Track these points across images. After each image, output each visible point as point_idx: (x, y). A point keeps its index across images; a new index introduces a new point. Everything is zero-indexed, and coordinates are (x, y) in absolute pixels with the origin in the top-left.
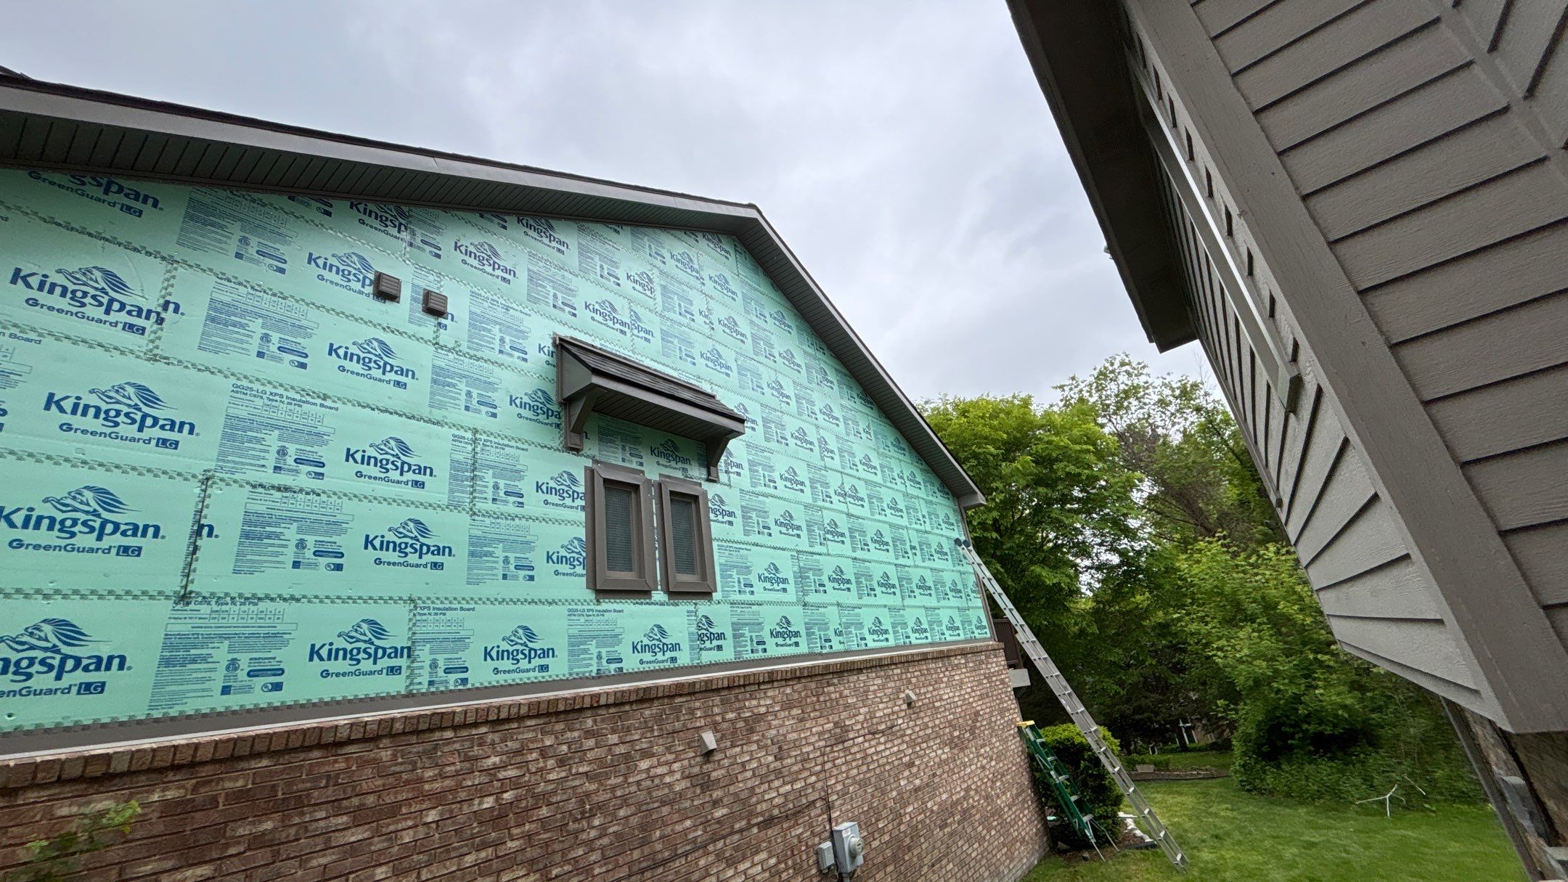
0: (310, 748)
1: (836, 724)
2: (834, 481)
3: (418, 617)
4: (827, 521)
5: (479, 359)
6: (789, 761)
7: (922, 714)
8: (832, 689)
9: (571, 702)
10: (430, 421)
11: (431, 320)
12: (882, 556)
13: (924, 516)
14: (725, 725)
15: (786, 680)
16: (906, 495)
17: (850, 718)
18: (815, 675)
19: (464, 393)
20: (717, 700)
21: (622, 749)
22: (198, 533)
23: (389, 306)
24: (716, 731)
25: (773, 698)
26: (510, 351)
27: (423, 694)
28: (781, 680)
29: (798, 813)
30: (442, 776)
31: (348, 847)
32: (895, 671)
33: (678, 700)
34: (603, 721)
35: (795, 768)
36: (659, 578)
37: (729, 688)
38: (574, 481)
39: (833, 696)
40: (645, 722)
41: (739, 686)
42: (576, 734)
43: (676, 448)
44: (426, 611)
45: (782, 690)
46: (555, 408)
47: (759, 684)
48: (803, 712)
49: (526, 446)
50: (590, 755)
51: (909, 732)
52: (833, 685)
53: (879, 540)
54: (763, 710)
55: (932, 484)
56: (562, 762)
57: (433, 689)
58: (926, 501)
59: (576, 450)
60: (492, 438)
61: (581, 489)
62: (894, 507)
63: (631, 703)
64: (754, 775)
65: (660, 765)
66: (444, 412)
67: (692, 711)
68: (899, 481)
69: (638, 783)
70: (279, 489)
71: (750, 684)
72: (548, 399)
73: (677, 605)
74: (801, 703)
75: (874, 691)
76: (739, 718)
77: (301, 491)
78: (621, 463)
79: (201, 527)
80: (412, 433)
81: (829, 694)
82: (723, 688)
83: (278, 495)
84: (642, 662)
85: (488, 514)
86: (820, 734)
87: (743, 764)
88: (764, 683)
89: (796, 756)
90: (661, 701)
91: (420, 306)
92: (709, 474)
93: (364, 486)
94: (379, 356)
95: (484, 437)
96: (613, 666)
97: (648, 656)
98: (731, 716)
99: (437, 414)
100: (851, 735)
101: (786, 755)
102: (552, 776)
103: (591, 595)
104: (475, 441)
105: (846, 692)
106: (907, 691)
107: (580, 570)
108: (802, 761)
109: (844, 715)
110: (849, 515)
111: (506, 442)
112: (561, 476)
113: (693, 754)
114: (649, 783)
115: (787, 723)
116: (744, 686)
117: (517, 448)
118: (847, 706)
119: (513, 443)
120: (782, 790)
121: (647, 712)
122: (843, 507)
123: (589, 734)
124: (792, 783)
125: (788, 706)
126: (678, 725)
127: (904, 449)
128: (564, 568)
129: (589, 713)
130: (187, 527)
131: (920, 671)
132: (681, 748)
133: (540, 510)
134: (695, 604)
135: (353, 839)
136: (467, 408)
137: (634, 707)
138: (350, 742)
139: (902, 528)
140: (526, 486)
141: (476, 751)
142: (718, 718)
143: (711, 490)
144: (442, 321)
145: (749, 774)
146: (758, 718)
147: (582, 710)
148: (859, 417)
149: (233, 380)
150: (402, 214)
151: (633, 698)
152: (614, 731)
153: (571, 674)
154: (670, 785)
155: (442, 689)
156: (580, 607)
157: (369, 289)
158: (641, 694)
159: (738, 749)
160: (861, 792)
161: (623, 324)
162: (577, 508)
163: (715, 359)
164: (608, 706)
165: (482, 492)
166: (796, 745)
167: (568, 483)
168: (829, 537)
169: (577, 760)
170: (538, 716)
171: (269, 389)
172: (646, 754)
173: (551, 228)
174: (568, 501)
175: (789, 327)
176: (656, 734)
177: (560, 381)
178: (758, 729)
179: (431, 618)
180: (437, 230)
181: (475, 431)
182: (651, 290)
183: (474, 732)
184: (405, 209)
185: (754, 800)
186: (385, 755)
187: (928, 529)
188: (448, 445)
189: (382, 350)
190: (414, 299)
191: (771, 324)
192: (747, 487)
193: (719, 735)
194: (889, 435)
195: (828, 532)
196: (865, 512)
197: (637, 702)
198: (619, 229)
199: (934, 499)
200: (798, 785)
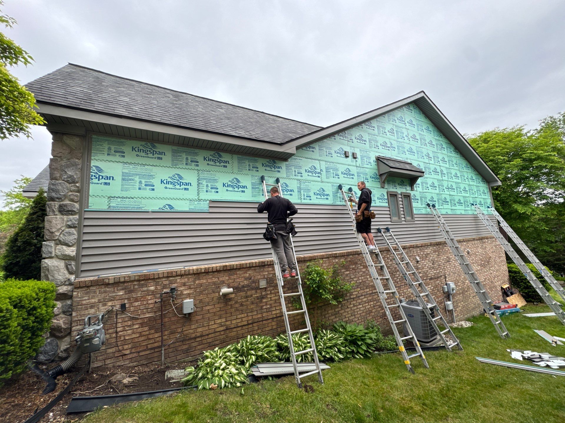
1: (447, 257)
7: (472, 256)
11: (354, 160)
14: (421, 255)
15: (434, 245)
17: (451, 256)
18: (442, 244)
19: (362, 177)
20: (419, 249)
23: (347, 159)
25: (431, 249)
26: (368, 164)
29: (438, 278)
32: (464, 243)
33: (411, 249)
35: (437, 267)
37: (421, 246)
38: (384, 195)
41: (423, 246)
43: (403, 182)
45: (433, 247)
48: (439, 253)
49: (374, 188)
53: (459, 202)
54: (429, 252)
59: (383, 187)
61: (386, 198)
62: (465, 190)
67: (414, 252)
71: (426, 245)
72: (377, 175)
74: (438, 251)
76: (424, 254)
81: (445, 249)
86: (443, 259)
87: (425, 265)
88: (429, 245)
89: (437, 264)
90: (407, 249)
92: (412, 189)
98: (422, 253)
101: (435, 264)
106: (468, 249)
109: (449, 255)
110: (450, 195)
112: (382, 195)
115: (435, 256)
118: (450, 253)
120: (434, 272)
122: (448, 193)
124: (436, 270)
125: (435, 251)
126: (411, 254)
131: (472, 243)
133: (379, 204)
142: (419, 254)
143: (412, 193)
144: (356, 160)
146: (428, 254)
157: (344, 156)
159: (424, 261)
160: (454, 275)
161: (389, 147)
162: (385, 202)
163: (411, 151)
166: (437, 261)
173: (371, 123)
174: (383, 201)
175: (431, 131)
177: (378, 169)
178: (428, 257)
182: (394, 133)
184: (346, 132)
185: (428, 273)
189: (349, 170)
190: (351, 156)
192: (421, 191)
193: (420, 257)
196: (455, 193)
200: (438, 271)
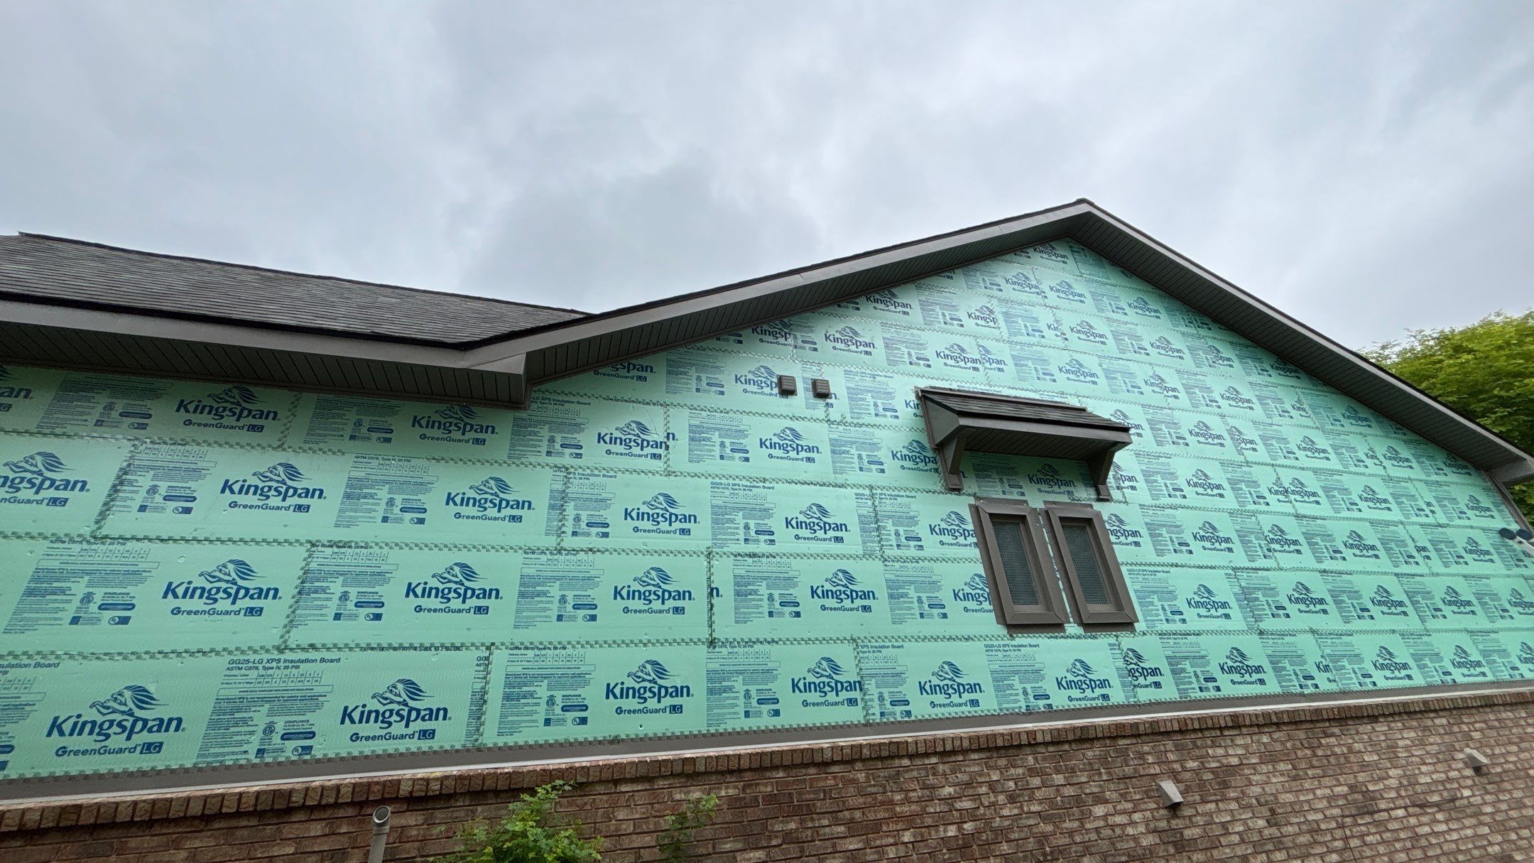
0: (807, 766)
1: (1352, 787)
2: (1265, 479)
3: (861, 655)
4: (1266, 529)
5: (861, 426)
6: (1290, 829)
7: (1507, 786)
8: (1332, 740)
9: (1009, 738)
10: (836, 486)
11: (821, 403)
12: (1370, 564)
13: (1429, 504)
14: (1187, 775)
15: (1258, 726)
16: (1388, 479)
17: (1373, 781)
18: (1301, 722)
19: (856, 457)
20: (1170, 745)
21: (1070, 791)
22: (711, 594)
23: (791, 399)
24: (1177, 780)
25: (1246, 747)
26: (883, 413)
27: (878, 724)
28: (1251, 726)
30: (907, 800)
31: (849, 854)
32: (1438, 721)
33: (1121, 742)
34: (1044, 759)
35: (1303, 839)
36: (1069, 610)
37: (1181, 732)
38: (962, 520)
39: (1337, 750)
40: (1090, 764)
41: (1195, 730)
42: (1020, 771)
43: (1055, 472)
44: (865, 649)
45: (1255, 738)
46: (930, 454)
47: (1221, 729)
48: (1295, 768)
49: (913, 494)
50: (1038, 794)
51: (1488, 809)
52: (1333, 735)
53: (1357, 543)
54: (1235, 761)
55: (1431, 458)
56: (1012, 799)
57: (885, 720)
58: (1426, 482)
59: (957, 490)
60: (885, 491)
61: (970, 527)
62: (1371, 496)
63: (1070, 742)
64: (1242, 841)
65: (1117, 813)
66: (844, 476)
67: (1141, 756)
68: (1369, 462)
69: (1097, 830)
70: (750, 556)
71: (1208, 729)
72: (923, 447)
73: (1095, 638)
74: (1287, 756)
75: (1406, 748)
76: (1203, 767)
77: (763, 555)
78: (1002, 496)
79: (712, 589)
80: (826, 497)
81: (1329, 746)
82: (1175, 732)
83: (750, 560)
84: (1070, 699)
85: (896, 560)
86: (1330, 799)
87: (1224, 825)
88: (1227, 728)
89: (1298, 824)
90: (1101, 742)
91: (811, 394)
92: (1098, 493)
93: (803, 547)
94: (791, 440)
95: (879, 491)
96: (1041, 703)
97: (1076, 693)
98: (1192, 764)
99: (840, 479)
100: (1383, 805)
101: (1284, 821)
102: (1006, 812)
103: (1002, 631)
104: (872, 496)
105: (1357, 746)
106: (1468, 750)
107: (986, 605)
108: (1309, 832)
109: (1362, 777)
110: (1297, 516)
111: (896, 493)
112: (949, 516)
113: (1155, 806)
114: (1109, 832)
115: (1274, 780)
116: (1201, 730)
117: (907, 496)
118: (1364, 766)
119: (902, 493)
121: (1090, 753)
122: (1288, 508)
123: (1032, 772)
125: (1270, 758)
126: (1128, 770)
127: (1366, 420)
128: (972, 605)
129: (1028, 750)
130: (705, 591)
131: (1485, 722)
132: (1138, 797)
133: (938, 551)
134: (1117, 636)
135: (851, 847)
136: (861, 469)
137: (1074, 746)
138: (833, 763)
139: (1395, 524)
140: (922, 530)
141: (932, 780)
142: (1177, 766)
143: (1105, 510)
144: (829, 401)
145: (1236, 839)
146: (1231, 770)
147: (1020, 746)
148: (1280, 392)
149: (710, 480)
150: (785, 325)
151: (1071, 737)
152: (1058, 772)
153: (1001, 710)
154: (1135, 838)
155: (892, 720)
156: (995, 643)
157: (776, 391)
158: (1078, 734)
159: (1212, 806)
161: (974, 361)
162: (970, 545)
163: (1077, 370)
164: (1046, 744)
165: (888, 540)
166: (1296, 809)
167: (957, 522)
168: (1277, 547)
169: (1026, 798)
170: (979, 750)
171: (731, 481)
172: (1100, 800)
173: (894, 295)
174: (961, 540)
175: (1156, 311)
176: (1105, 777)
177: (929, 429)
178: (1233, 783)
179: (870, 655)
180: (810, 329)
181: (871, 488)
182: (994, 320)
183: (927, 762)
184: (786, 320)
186: (861, 776)
187: (1443, 520)
188: (853, 503)
189: (793, 435)
190: (806, 389)
191: (1132, 315)
192: (1148, 500)
193: (1182, 786)
194: (1337, 407)
195: (1272, 541)
196: (1325, 509)
197: (1075, 741)
198: (952, 275)
199: (1441, 478)
